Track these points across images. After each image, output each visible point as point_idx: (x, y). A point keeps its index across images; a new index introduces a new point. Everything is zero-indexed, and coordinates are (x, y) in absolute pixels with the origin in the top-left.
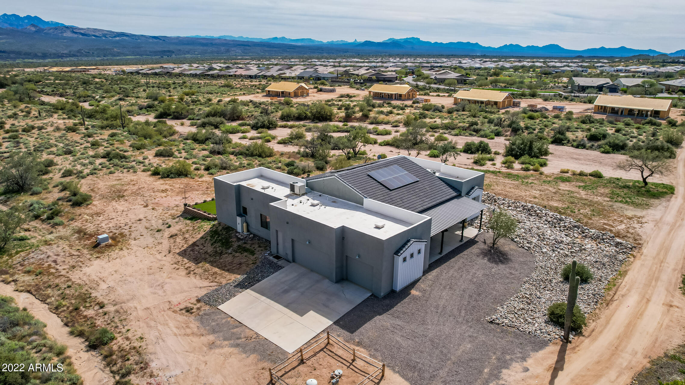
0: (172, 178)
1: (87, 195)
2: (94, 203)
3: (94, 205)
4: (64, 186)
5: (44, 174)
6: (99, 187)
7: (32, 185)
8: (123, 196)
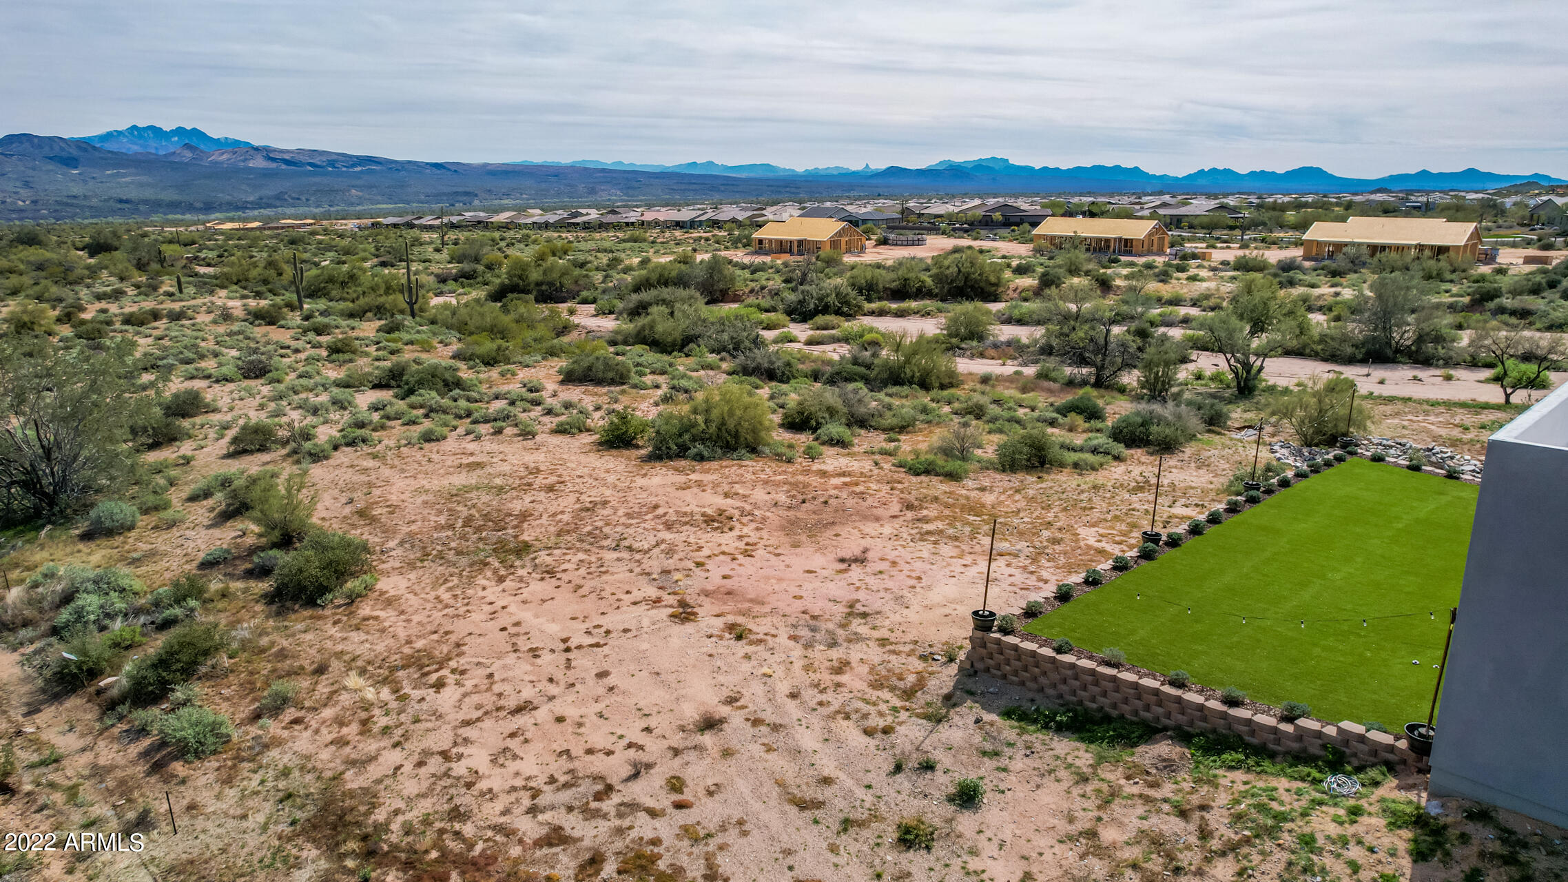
0: (700, 458)
1: (347, 544)
2: (383, 584)
3: (390, 602)
4: (234, 495)
5: (155, 446)
6: (394, 499)
7: (98, 491)
8: (523, 549)
